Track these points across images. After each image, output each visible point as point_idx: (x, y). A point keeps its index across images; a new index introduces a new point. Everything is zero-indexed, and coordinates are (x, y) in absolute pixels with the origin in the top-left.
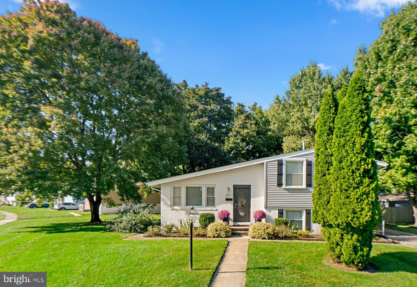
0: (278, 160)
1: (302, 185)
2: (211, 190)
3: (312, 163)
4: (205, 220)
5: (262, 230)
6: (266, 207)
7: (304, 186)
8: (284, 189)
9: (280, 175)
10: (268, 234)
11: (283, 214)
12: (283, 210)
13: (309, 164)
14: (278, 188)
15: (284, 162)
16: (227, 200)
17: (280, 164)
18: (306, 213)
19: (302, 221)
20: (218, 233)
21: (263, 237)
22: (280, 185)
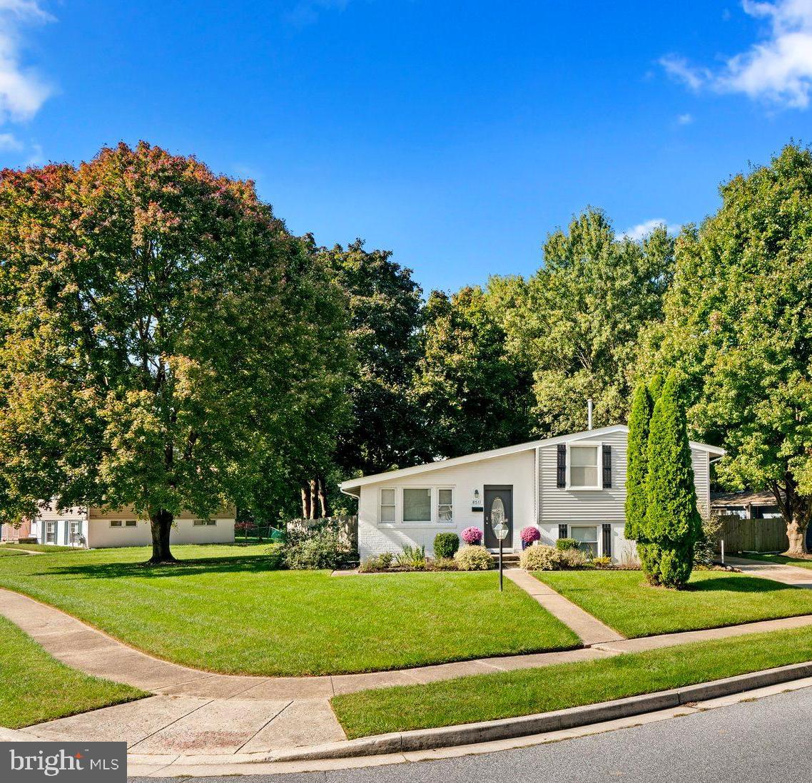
0: (558, 446)
1: (596, 484)
2: (446, 495)
3: (612, 450)
4: (445, 545)
5: (544, 556)
6: (540, 522)
7: (600, 487)
8: (567, 491)
9: (561, 468)
10: (553, 562)
11: (566, 532)
12: (566, 525)
13: (607, 451)
14: (558, 490)
15: (568, 449)
16: (475, 510)
17: (561, 450)
18: (603, 531)
19: (597, 543)
20: (476, 562)
21: (545, 566)
22: (561, 484)
